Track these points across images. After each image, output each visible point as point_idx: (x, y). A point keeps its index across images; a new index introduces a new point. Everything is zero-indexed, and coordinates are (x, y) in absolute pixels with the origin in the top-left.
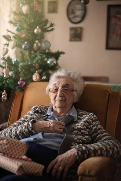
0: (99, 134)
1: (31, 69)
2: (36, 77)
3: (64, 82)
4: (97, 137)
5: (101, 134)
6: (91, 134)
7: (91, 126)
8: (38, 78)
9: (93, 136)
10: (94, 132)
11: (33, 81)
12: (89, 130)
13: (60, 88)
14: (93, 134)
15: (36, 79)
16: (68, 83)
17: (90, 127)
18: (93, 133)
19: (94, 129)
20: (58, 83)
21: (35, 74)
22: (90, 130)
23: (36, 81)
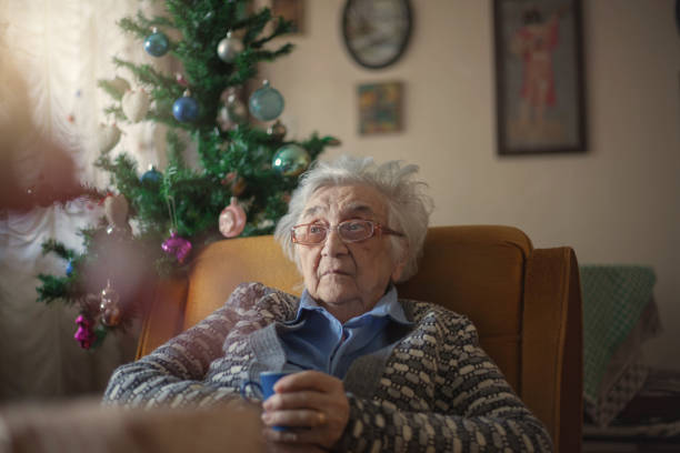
0: (478, 396)
1: (214, 197)
2: (234, 219)
4: (471, 407)
5: (486, 396)
6: (450, 395)
8: (241, 222)
9: (456, 401)
10: (461, 386)
11: (221, 237)
14: (459, 393)
15: (233, 229)
17: (446, 368)
18: (457, 392)
19: (464, 376)
20: (326, 205)
21: (228, 208)
22: (447, 380)
23: (232, 234)
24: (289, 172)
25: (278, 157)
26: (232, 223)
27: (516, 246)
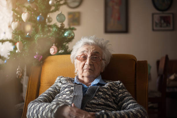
3: (93, 49)
4: (123, 106)
7: (117, 93)
9: (119, 104)
10: (120, 100)
12: (115, 98)
13: (89, 56)
16: (98, 51)
17: (115, 95)
19: (120, 97)
20: (87, 50)
21: (53, 47)
23: (54, 54)
24: (69, 37)
25: (66, 33)
26: (54, 51)
27: (134, 60)
